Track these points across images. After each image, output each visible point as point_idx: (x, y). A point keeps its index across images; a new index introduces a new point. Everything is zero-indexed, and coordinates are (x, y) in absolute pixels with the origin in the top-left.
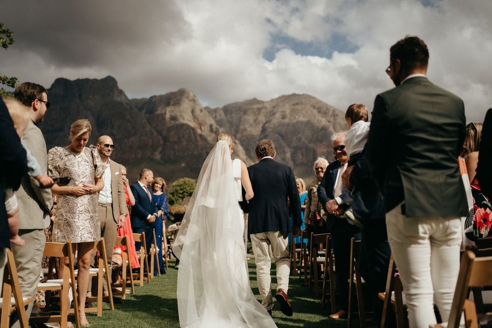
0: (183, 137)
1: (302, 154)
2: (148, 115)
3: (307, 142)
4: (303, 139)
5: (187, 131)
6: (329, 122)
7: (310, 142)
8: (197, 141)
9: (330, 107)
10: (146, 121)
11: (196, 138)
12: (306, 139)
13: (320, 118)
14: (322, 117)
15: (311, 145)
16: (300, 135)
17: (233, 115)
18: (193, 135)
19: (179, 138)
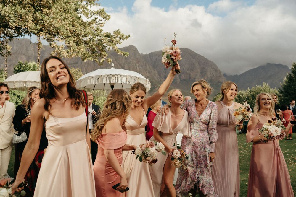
0: (131, 67)
1: (184, 75)
2: (115, 57)
3: (186, 70)
4: (185, 69)
5: (133, 64)
6: (197, 61)
7: (188, 70)
8: (137, 69)
9: (198, 54)
10: (115, 60)
11: (137, 68)
12: (186, 69)
13: (193, 59)
14: (194, 59)
15: (188, 72)
16: (183, 67)
17: (153, 57)
18: (135, 66)
19: (129, 67)
